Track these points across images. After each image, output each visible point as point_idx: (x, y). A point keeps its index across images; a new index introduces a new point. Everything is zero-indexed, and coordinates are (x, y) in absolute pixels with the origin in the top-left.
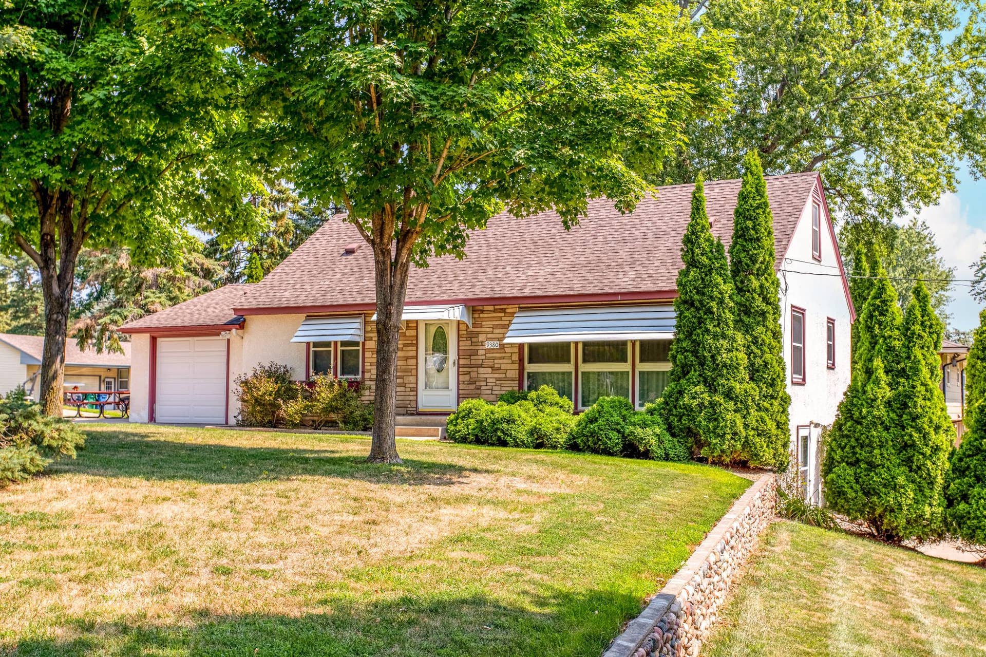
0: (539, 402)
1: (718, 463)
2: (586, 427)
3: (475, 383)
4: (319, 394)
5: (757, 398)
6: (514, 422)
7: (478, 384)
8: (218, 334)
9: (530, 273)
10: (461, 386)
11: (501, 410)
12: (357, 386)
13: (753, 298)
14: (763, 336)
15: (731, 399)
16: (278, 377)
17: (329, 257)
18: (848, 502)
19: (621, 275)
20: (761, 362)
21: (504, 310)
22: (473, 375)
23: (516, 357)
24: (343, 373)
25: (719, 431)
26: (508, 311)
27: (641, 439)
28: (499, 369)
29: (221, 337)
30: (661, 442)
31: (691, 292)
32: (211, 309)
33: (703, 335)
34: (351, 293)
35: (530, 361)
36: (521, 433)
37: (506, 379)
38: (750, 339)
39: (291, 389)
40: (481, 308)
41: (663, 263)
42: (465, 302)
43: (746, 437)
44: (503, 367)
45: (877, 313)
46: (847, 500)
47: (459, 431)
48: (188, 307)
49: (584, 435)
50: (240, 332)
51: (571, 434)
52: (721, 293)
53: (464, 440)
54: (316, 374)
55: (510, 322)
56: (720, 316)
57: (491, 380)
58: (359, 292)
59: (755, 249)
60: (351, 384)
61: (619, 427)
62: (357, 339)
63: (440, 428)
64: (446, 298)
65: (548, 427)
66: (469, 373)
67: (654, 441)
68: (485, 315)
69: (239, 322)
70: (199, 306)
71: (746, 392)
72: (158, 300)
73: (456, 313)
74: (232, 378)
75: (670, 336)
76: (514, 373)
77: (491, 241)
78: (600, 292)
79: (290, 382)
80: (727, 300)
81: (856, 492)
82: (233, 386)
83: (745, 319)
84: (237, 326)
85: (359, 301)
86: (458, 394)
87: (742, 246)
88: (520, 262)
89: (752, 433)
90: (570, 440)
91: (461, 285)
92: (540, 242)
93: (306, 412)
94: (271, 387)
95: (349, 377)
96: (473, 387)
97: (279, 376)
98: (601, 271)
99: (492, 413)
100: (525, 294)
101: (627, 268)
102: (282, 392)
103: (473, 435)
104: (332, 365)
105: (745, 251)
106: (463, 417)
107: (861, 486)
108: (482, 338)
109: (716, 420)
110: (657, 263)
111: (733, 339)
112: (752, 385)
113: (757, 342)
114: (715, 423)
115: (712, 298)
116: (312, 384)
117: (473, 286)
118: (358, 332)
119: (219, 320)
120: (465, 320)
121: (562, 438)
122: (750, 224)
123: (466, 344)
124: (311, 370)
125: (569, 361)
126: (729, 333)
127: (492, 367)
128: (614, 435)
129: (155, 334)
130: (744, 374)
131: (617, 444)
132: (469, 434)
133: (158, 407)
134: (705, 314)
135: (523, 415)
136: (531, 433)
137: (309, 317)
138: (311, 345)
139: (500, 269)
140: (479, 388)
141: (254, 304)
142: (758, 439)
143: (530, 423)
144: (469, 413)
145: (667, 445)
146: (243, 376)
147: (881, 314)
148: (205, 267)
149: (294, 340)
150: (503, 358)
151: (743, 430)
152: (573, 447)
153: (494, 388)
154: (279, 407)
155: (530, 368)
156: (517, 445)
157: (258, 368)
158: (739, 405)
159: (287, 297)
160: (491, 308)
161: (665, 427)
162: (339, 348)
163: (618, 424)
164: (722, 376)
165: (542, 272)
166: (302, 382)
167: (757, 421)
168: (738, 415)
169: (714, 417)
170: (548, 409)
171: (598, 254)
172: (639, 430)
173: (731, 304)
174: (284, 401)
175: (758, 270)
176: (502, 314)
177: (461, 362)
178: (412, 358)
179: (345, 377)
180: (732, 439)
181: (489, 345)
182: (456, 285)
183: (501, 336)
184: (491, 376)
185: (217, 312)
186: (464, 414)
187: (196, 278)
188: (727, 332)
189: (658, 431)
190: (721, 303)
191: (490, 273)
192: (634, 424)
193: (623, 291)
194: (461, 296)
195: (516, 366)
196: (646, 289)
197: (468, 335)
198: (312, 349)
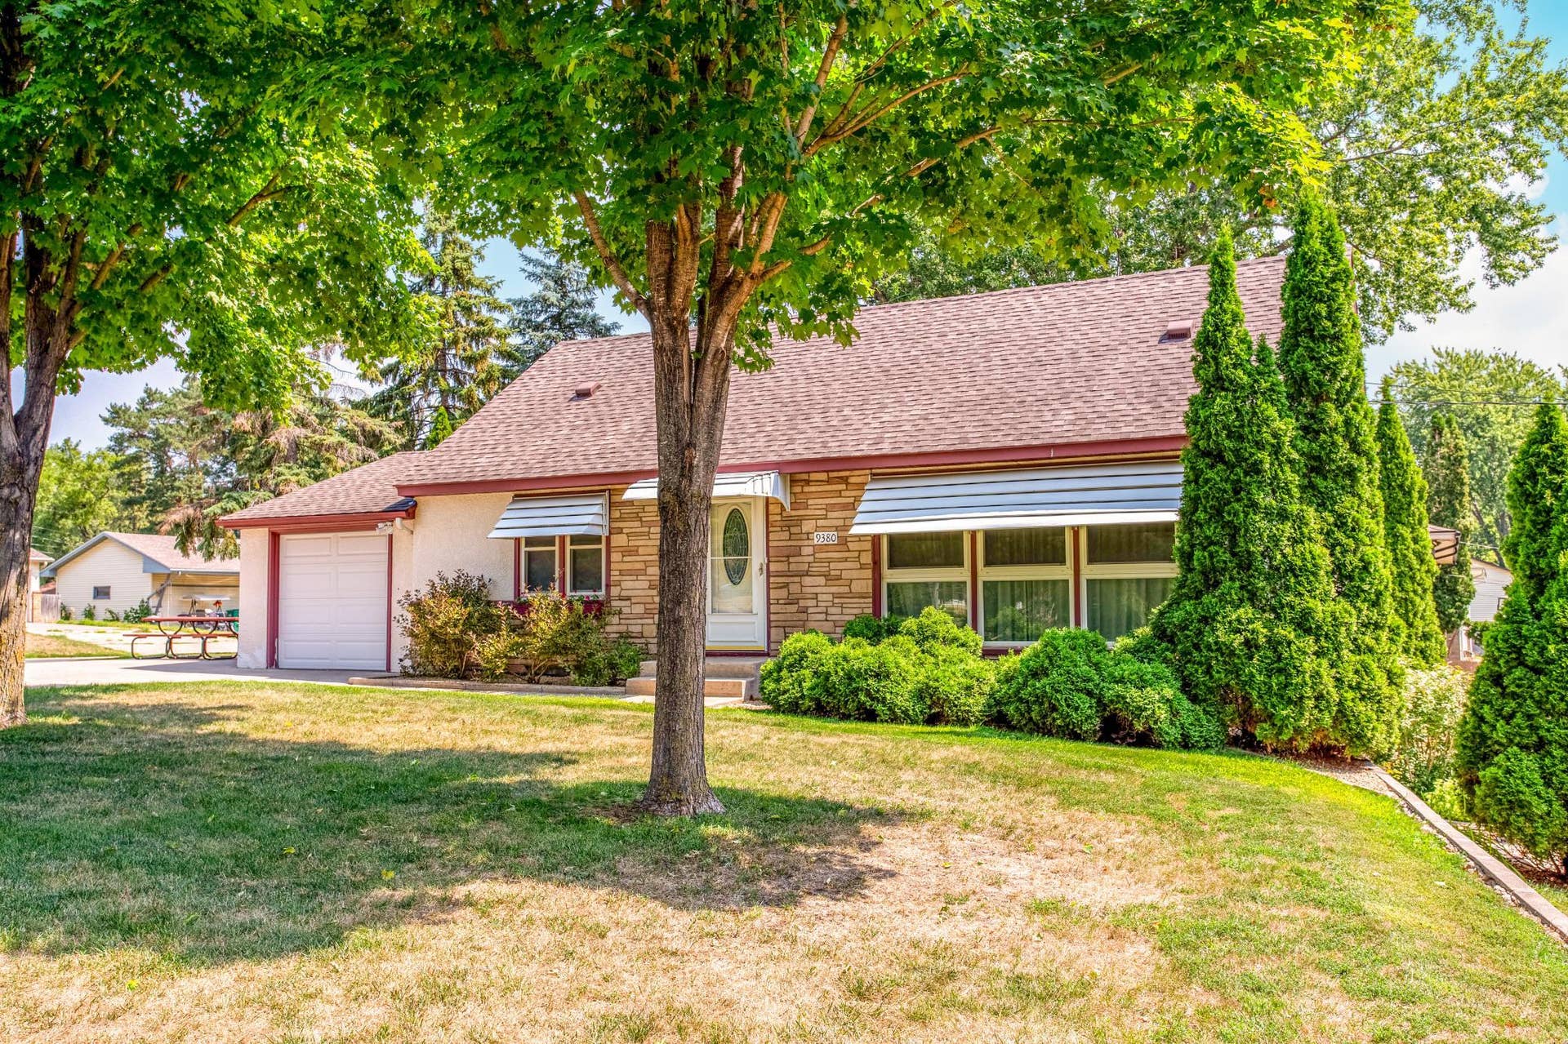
0: (924, 637)
1: (1285, 752)
2: (1025, 684)
3: (796, 601)
4: (536, 625)
5: (1354, 628)
6: (887, 676)
7: (802, 603)
8: (373, 528)
9: (886, 418)
10: (773, 609)
11: (861, 653)
12: (599, 610)
13: (1333, 443)
14: (1354, 513)
15: (1308, 631)
16: (468, 596)
17: (551, 404)
18: (1532, 821)
19: (1048, 416)
20: (1356, 562)
21: (845, 480)
22: (794, 588)
23: (867, 558)
24: (575, 588)
25: (1290, 693)
26: (852, 480)
27: (1139, 708)
28: (839, 578)
29: (377, 532)
30: (1175, 713)
31: (1217, 434)
32: (367, 488)
33: (1246, 514)
34: (586, 457)
35: (892, 565)
36: (902, 696)
37: (851, 595)
38: (1331, 520)
39: (489, 616)
40: (805, 477)
41: (1119, 394)
42: (778, 467)
43: (1340, 704)
44: (845, 575)
45: (1545, 469)
46: (1530, 819)
47: (785, 692)
48: (332, 487)
49: (1021, 700)
50: (408, 523)
51: (991, 695)
52: (1275, 436)
53: (794, 708)
54: (530, 590)
55: (858, 500)
56: (1276, 477)
57: (825, 597)
58: (600, 455)
59: (1331, 354)
60: (588, 605)
61: (1090, 686)
62: (596, 531)
63: (744, 682)
64: (746, 461)
65: (950, 685)
66: (786, 585)
67: (1163, 713)
68: (813, 489)
69: (408, 509)
70: (349, 484)
71: (1335, 619)
72: (294, 479)
73: (765, 485)
74: (396, 596)
75: (1171, 517)
76: (866, 586)
77: (812, 370)
78: (1017, 444)
79: (488, 603)
80: (1287, 448)
81: (1549, 803)
82: (397, 610)
83: (1319, 481)
84: (404, 514)
85: (600, 469)
86: (769, 621)
87: (1307, 348)
88: (865, 401)
89: (1350, 695)
90: (990, 707)
91: (770, 439)
92: (894, 371)
93: (514, 654)
94: (455, 611)
95: (585, 593)
96: (794, 608)
97: (469, 593)
98: (1009, 410)
99: (845, 659)
100: (884, 452)
101: (1056, 405)
102: (474, 621)
103: (812, 699)
104: (557, 575)
105: (1312, 358)
106: (791, 665)
107: (1557, 790)
108: (807, 526)
109: (1280, 671)
110: (1108, 395)
111: (1301, 520)
112: (1344, 604)
113: (1344, 524)
114: (1282, 678)
115: (1260, 445)
116: (523, 607)
117: (791, 441)
118: (598, 520)
119: (376, 504)
120: (780, 496)
121: (976, 704)
122: (1322, 309)
123: (780, 538)
124: (523, 584)
125: (961, 564)
126: (1294, 508)
127: (827, 576)
128: (1085, 703)
129: (276, 529)
130: (1327, 584)
131: (1089, 717)
132: (803, 697)
133: (282, 643)
134: (1246, 474)
135: (903, 662)
136: (920, 694)
137: (518, 498)
138: (523, 543)
139: (832, 413)
140: (804, 610)
141: (430, 478)
142: (1361, 707)
143: (917, 676)
144: (801, 659)
145: (1186, 719)
146: (413, 593)
147: (1553, 471)
148: (367, 428)
149: (495, 534)
150: (846, 560)
151: (1333, 690)
152: (998, 720)
153: (832, 610)
154: (470, 646)
155: (891, 576)
156: (894, 719)
157: (437, 581)
158: (1323, 643)
159: (483, 466)
160: (823, 476)
161: (1179, 684)
162: (569, 548)
163: (1090, 680)
164: (1287, 588)
165: (906, 416)
166: (507, 603)
167: (1357, 672)
168: (1325, 663)
169: (1280, 666)
170: (942, 651)
171: (999, 384)
172: (1134, 692)
173: (1295, 456)
174: (479, 635)
175: (1338, 392)
176: (843, 487)
177: (773, 567)
179: (579, 593)
180: (1316, 707)
181: (819, 538)
182: (761, 441)
183: (841, 522)
184: (825, 590)
185: (375, 492)
186: (791, 660)
187: (353, 445)
188: (1289, 508)
189: (1169, 693)
190: (1276, 453)
191: (817, 420)
192: (1121, 681)
193: (1058, 441)
194: (772, 458)
195: (868, 573)
196: (1101, 438)
197: (782, 520)
198: (523, 549)
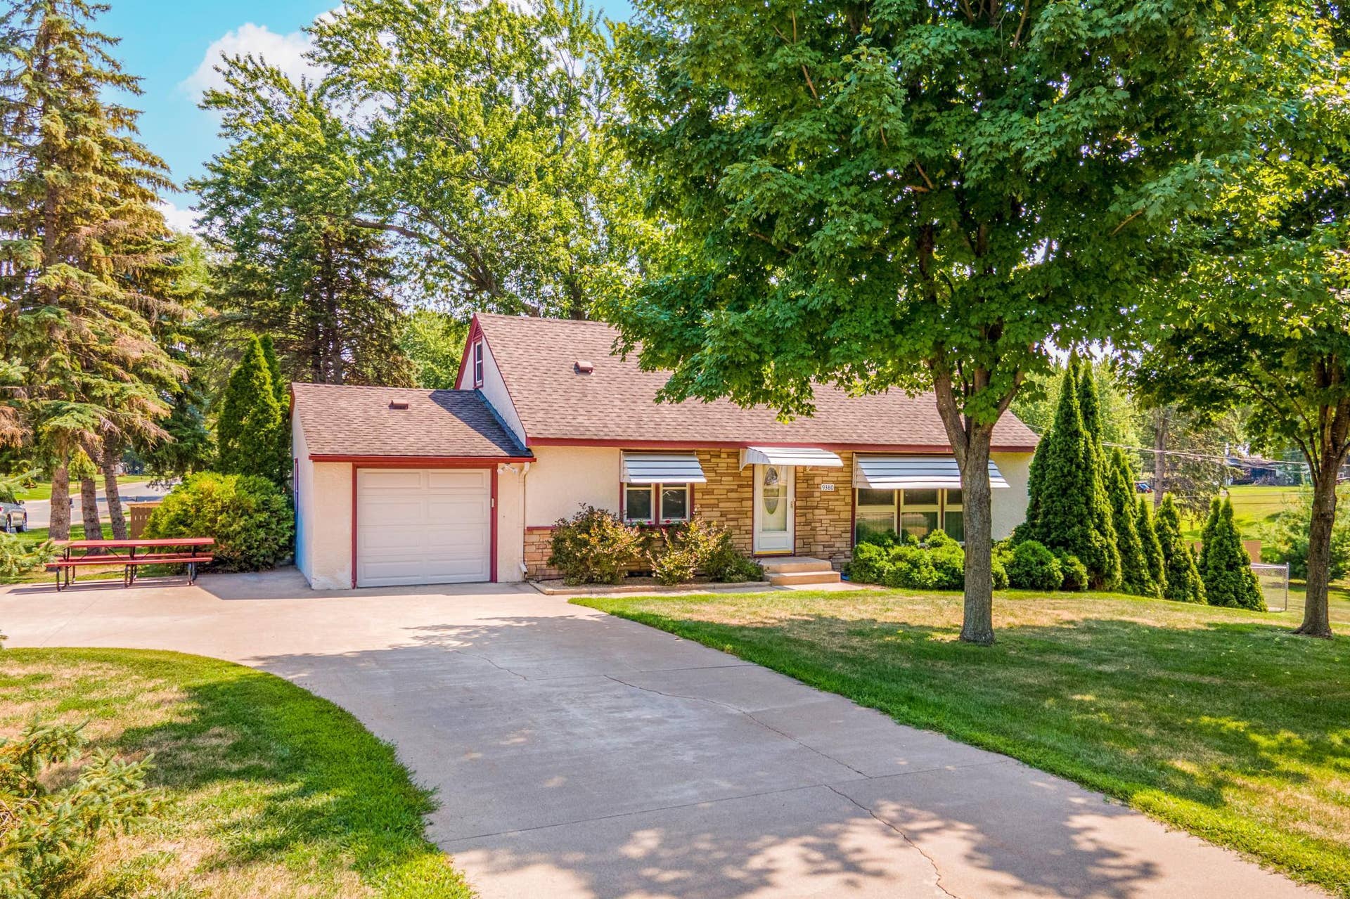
3: (809, 524)
7: (813, 525)
10: (798, 528)
22: (810, 516)
23: (849, 500)
24: (665, 516)
26: (843, 455)
28: (834, 510)
35: (860, 505)
37: (840, 520)
44: (837, 508)
54: (630, 517)
57: (826, 521)
66: (805, 514)
74: (503, 523)
76: (847, 515)
84: (531, 459)
86: (795, 535)
95: (673, 520)
96: (809, 528)
104: (652, 508)
108: (818, 480)
123: (803, 487)
124: (625, 512)
125: (892, 503)
127: (827, 509)
133: (362, 565)
137: (626, 452)
138: (626, 486)
140: (814, 529)
150: (838, 500)
153: (830, 529)
155: (860, 510)
162: (662, 491)
177: (798, 504)
178: (747, 499)
179: (669, 520)
181: (824, 487)
183: (836, 479)
184: (826, 517)
195: (849, 508)
197: (806, 477)
198: (626, 489)
